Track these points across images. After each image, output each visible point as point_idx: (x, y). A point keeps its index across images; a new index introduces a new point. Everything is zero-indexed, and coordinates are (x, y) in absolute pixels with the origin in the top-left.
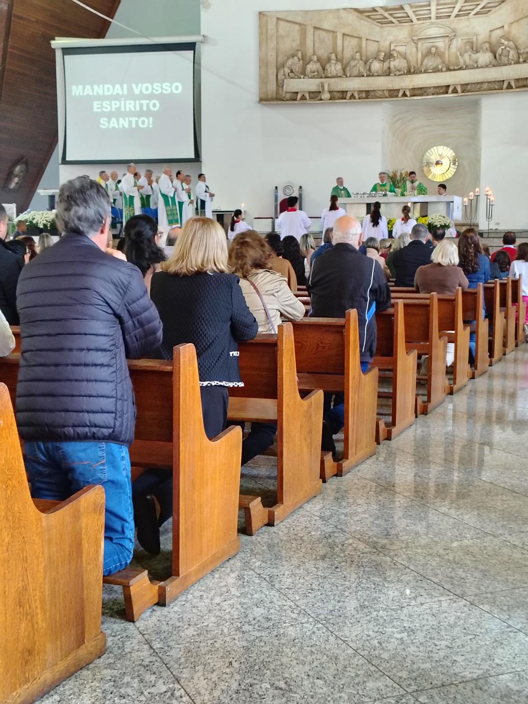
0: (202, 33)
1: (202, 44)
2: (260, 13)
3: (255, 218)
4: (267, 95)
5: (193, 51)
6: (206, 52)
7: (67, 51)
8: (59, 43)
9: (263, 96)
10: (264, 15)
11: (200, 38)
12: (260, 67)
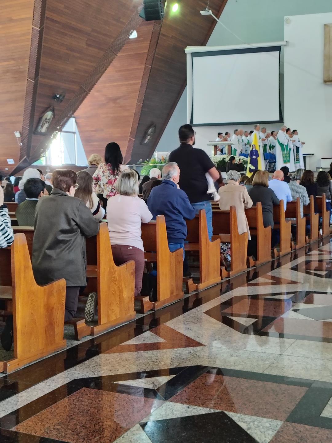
0: (285, 39)
1: (285, 47)
2: (325, 25)
3: (322, 158)
4: (329, 78)
5: (279, 52)
6: (287, 52)
7: (194, 55)
8: (189, 50)
9: (326, 79)
10: (328, 26)
11: (284, 43)
12: (324, 60)
